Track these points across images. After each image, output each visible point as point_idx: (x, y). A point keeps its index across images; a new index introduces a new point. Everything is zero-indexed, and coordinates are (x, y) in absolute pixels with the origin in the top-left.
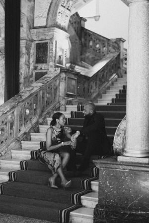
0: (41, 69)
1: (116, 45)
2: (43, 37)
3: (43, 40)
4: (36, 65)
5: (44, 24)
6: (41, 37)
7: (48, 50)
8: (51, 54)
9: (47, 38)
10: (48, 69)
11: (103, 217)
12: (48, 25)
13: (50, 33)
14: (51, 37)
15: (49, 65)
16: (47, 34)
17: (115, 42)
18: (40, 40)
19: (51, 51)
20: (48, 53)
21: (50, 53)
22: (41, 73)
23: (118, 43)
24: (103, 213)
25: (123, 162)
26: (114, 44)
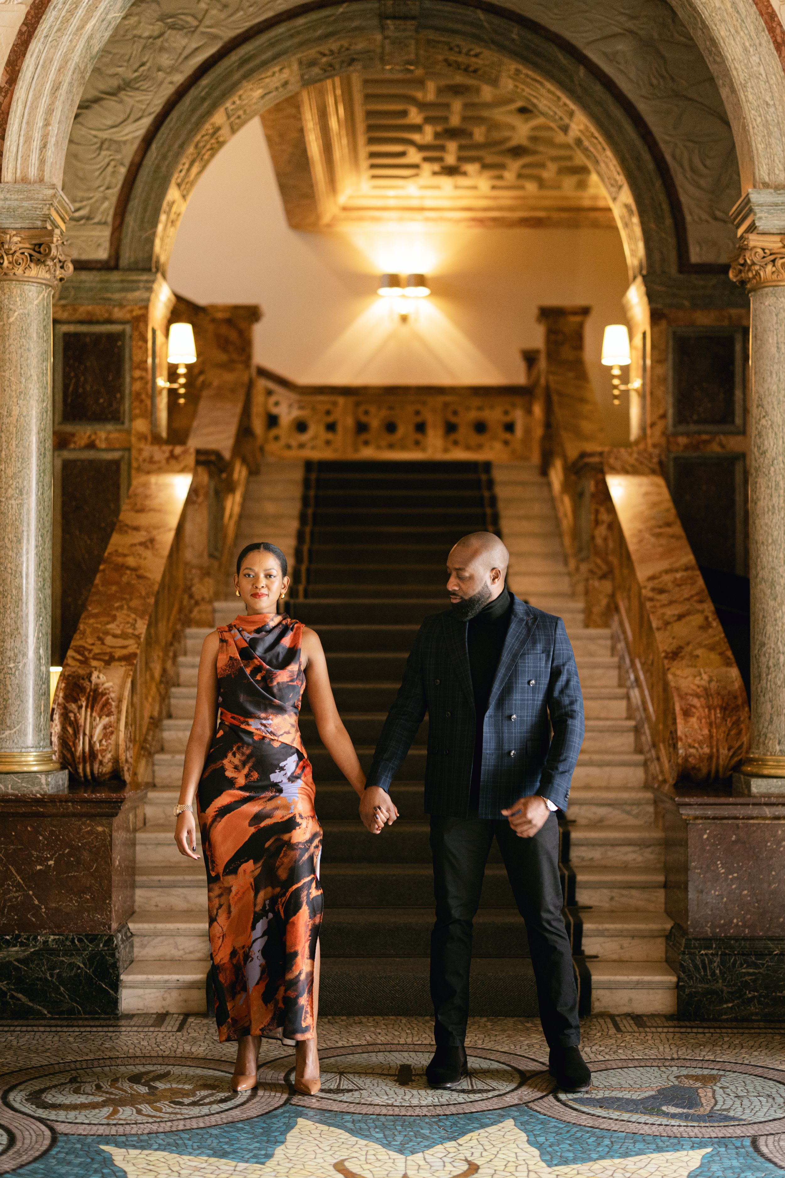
0: (91, 446)
1: (233, 335)
2: (100, 311)
3: (98, 322)
4: (69, 428)
5: (103, 254)
6: (84, 309)
7: (127, 366)
8: (137, 386)
9: (118, 313)
10: (129, 449)
11: (713, 974)
12: (124, 262)
13: (131, 296)
14: (137, 312)
15: (129, 432)
16: (117, 296)
17: (229, 322)
18: (82, 322)
19: (137, 373)
20: (128, 380)
21: (133, 379)
22: (91, 462)
23: (243, 325)
24: (711, 962)
25: (769, 796)
26: (224, 330)
